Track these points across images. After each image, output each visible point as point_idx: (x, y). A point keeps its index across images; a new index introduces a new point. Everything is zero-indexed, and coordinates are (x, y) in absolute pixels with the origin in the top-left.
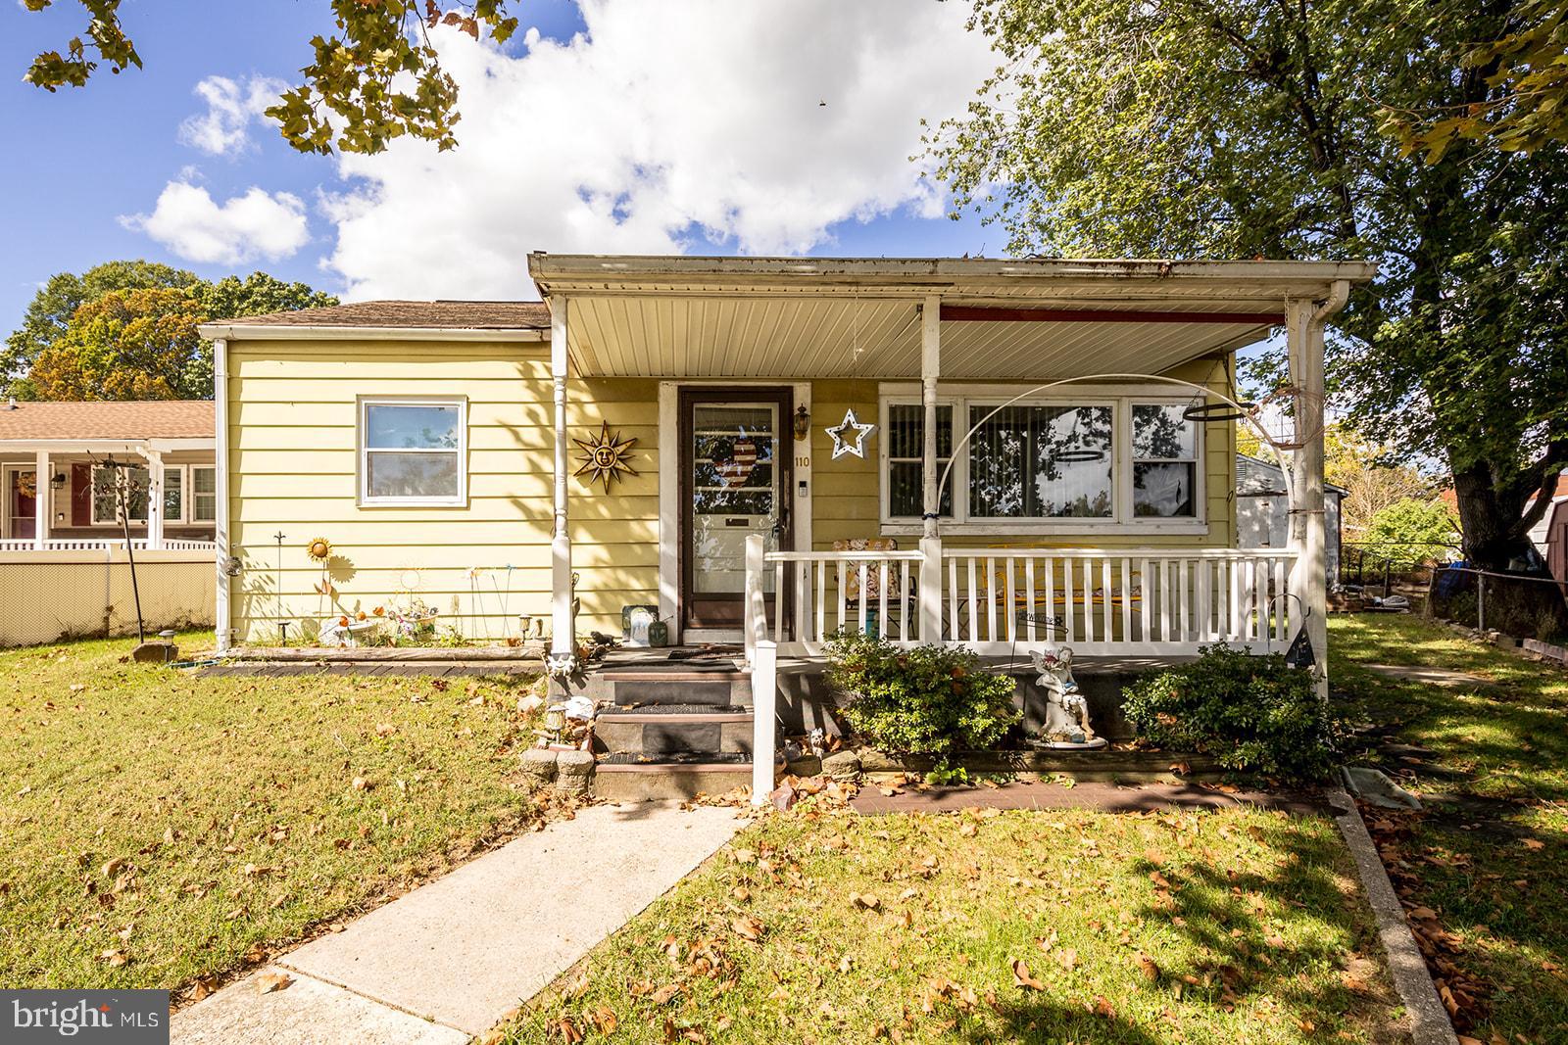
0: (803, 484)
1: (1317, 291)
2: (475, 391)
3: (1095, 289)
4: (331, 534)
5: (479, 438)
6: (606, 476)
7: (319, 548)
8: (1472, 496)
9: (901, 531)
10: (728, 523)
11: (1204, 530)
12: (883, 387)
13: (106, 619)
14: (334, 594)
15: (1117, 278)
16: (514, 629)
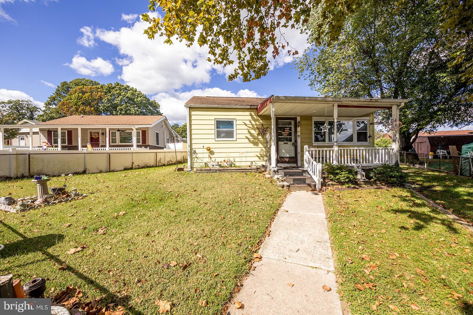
0: (299, 136)
1: (399, 104)
2: (237, 118)
3: (366, 103)
4: (211, 146)
5: (238, 127)
6: (263, 134)
7: (208, 149)
8: (402, 137)
9: (316, 145)
10: (284, 143)
11: (369, 144)
12: (313, 117)
13: (132, 165)
14: (211, 158)
15: (369, 101)
16: (249, 164)
